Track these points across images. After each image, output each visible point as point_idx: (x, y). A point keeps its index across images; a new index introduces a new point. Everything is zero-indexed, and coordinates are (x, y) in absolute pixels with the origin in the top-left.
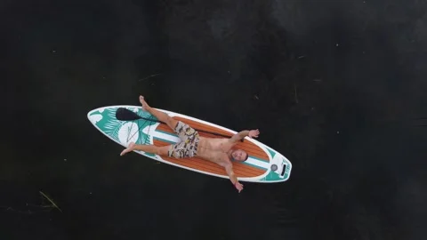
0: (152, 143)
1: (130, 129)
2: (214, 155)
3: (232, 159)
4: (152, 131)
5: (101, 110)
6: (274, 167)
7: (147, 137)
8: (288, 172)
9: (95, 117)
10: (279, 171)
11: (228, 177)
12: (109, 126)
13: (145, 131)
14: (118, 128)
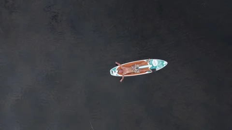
0: (148, 63)
1: (155, 64)
2: (127, 69)
3: (122, 70)
4: (149, 66)
5: (165, 66)
6: (115, 72)
7: (150, 64)
8: (111, 72)
9: (165, 63)
10: (113, 71)
11: (122, 65)
12: (161, 62)
13: (151, 66)
14: (158, 63)
